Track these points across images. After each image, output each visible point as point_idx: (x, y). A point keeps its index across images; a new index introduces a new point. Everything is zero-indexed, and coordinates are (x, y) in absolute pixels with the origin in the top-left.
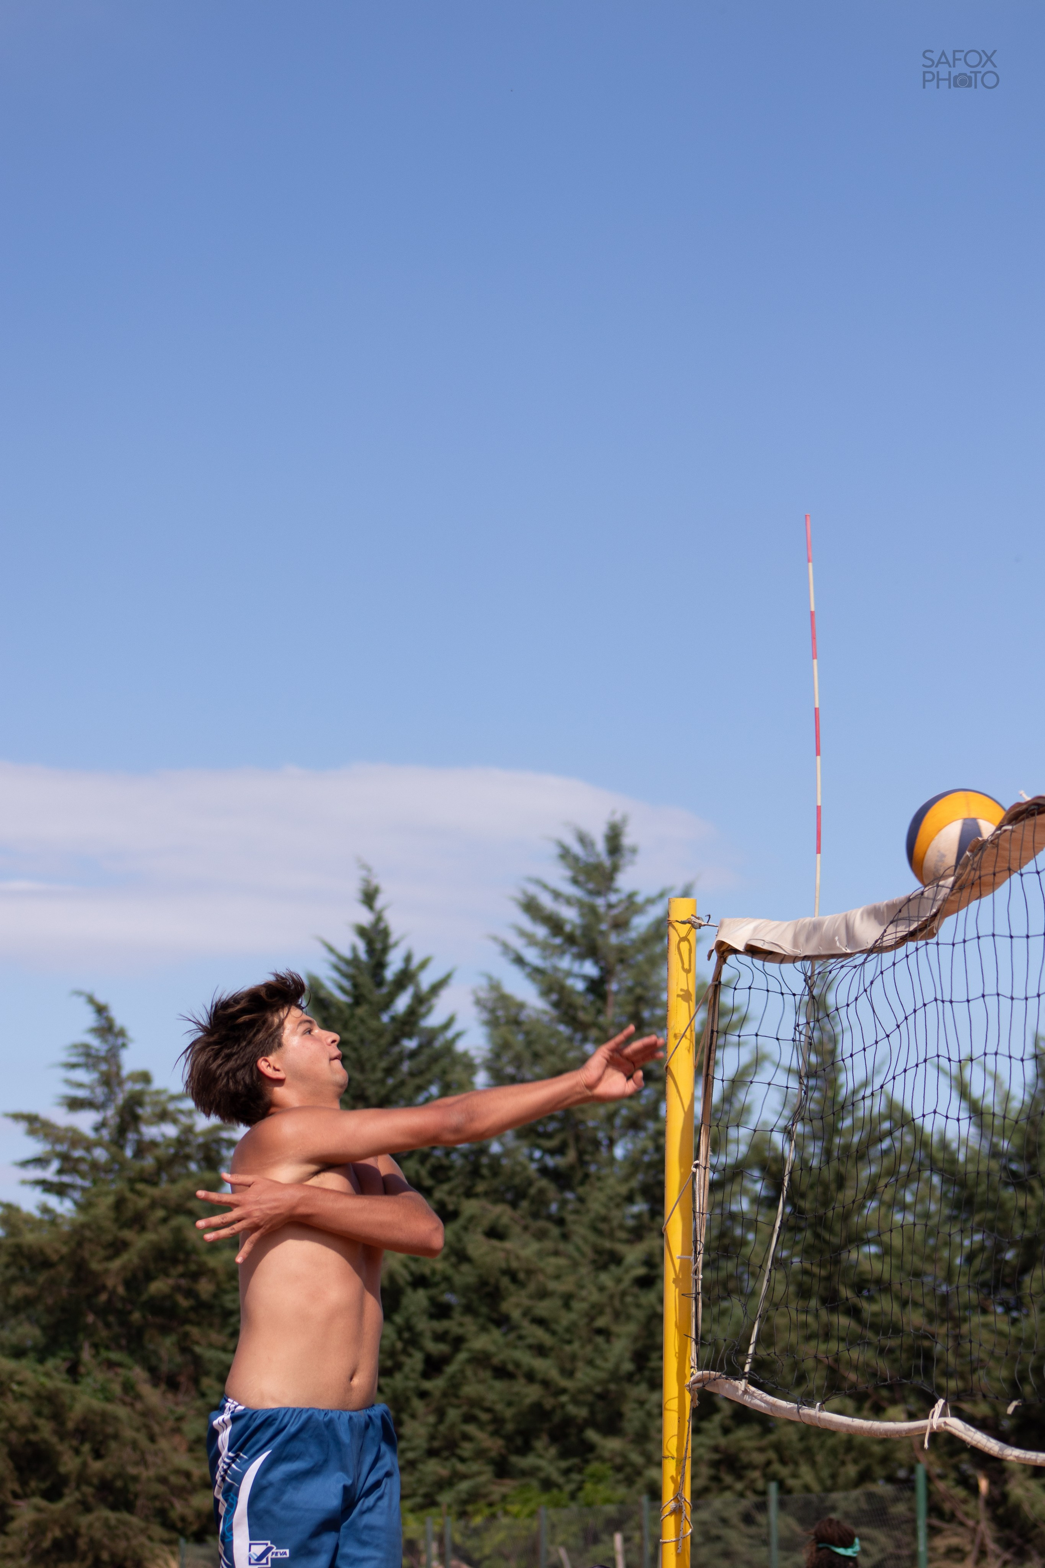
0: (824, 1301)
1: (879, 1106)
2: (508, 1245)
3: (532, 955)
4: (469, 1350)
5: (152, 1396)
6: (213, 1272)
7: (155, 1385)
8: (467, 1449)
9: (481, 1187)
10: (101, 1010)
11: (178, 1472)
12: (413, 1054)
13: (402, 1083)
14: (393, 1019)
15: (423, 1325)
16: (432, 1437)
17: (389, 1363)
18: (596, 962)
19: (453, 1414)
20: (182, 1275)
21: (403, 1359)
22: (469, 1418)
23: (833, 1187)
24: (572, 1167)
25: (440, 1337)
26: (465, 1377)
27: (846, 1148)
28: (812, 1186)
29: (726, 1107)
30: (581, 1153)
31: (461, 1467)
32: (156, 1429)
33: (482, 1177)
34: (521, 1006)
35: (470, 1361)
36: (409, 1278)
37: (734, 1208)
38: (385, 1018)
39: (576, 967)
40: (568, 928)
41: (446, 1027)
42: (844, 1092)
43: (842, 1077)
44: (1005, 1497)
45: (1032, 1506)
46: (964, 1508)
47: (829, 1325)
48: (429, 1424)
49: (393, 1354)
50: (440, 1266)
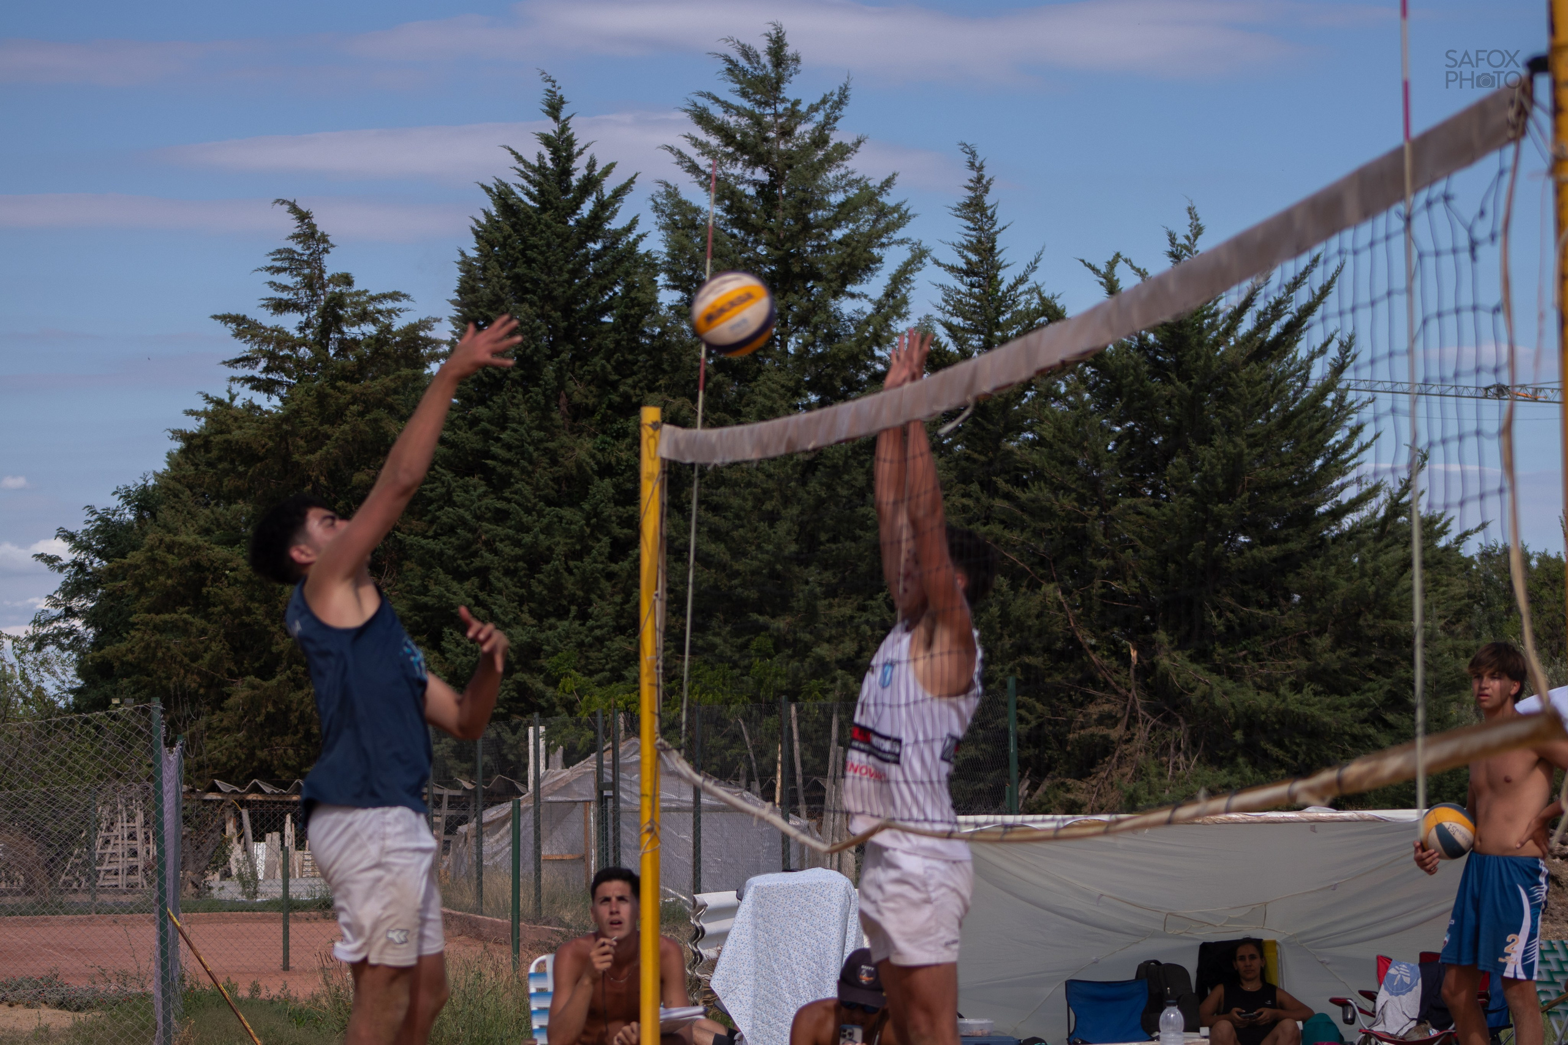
0: (983, 486)
1: (1035, 302)
3: (705, 163)
10: (303, 217)
12: (598, 256)
13: (588, 284)
14: (577, 221)
15: (610, 510)
17: (578, 547)
18: (766, 170)
21: (593, 543)
25: (625, 522)
29: (891, 301)
33: (664, 372)
34: (697, 211)
36: (596, 468)
38: (571, 222)
39: (748, 175)
40: (738, 137)
41: (629, 229)
42: (1003, 287)
43: (1001, 274)
44: (1154, 666)
45: (1178, 676)
46: (1116, 677)
47: (990, 508)
48: (615, 603)
49: (581, 538)
50: (625, 455)
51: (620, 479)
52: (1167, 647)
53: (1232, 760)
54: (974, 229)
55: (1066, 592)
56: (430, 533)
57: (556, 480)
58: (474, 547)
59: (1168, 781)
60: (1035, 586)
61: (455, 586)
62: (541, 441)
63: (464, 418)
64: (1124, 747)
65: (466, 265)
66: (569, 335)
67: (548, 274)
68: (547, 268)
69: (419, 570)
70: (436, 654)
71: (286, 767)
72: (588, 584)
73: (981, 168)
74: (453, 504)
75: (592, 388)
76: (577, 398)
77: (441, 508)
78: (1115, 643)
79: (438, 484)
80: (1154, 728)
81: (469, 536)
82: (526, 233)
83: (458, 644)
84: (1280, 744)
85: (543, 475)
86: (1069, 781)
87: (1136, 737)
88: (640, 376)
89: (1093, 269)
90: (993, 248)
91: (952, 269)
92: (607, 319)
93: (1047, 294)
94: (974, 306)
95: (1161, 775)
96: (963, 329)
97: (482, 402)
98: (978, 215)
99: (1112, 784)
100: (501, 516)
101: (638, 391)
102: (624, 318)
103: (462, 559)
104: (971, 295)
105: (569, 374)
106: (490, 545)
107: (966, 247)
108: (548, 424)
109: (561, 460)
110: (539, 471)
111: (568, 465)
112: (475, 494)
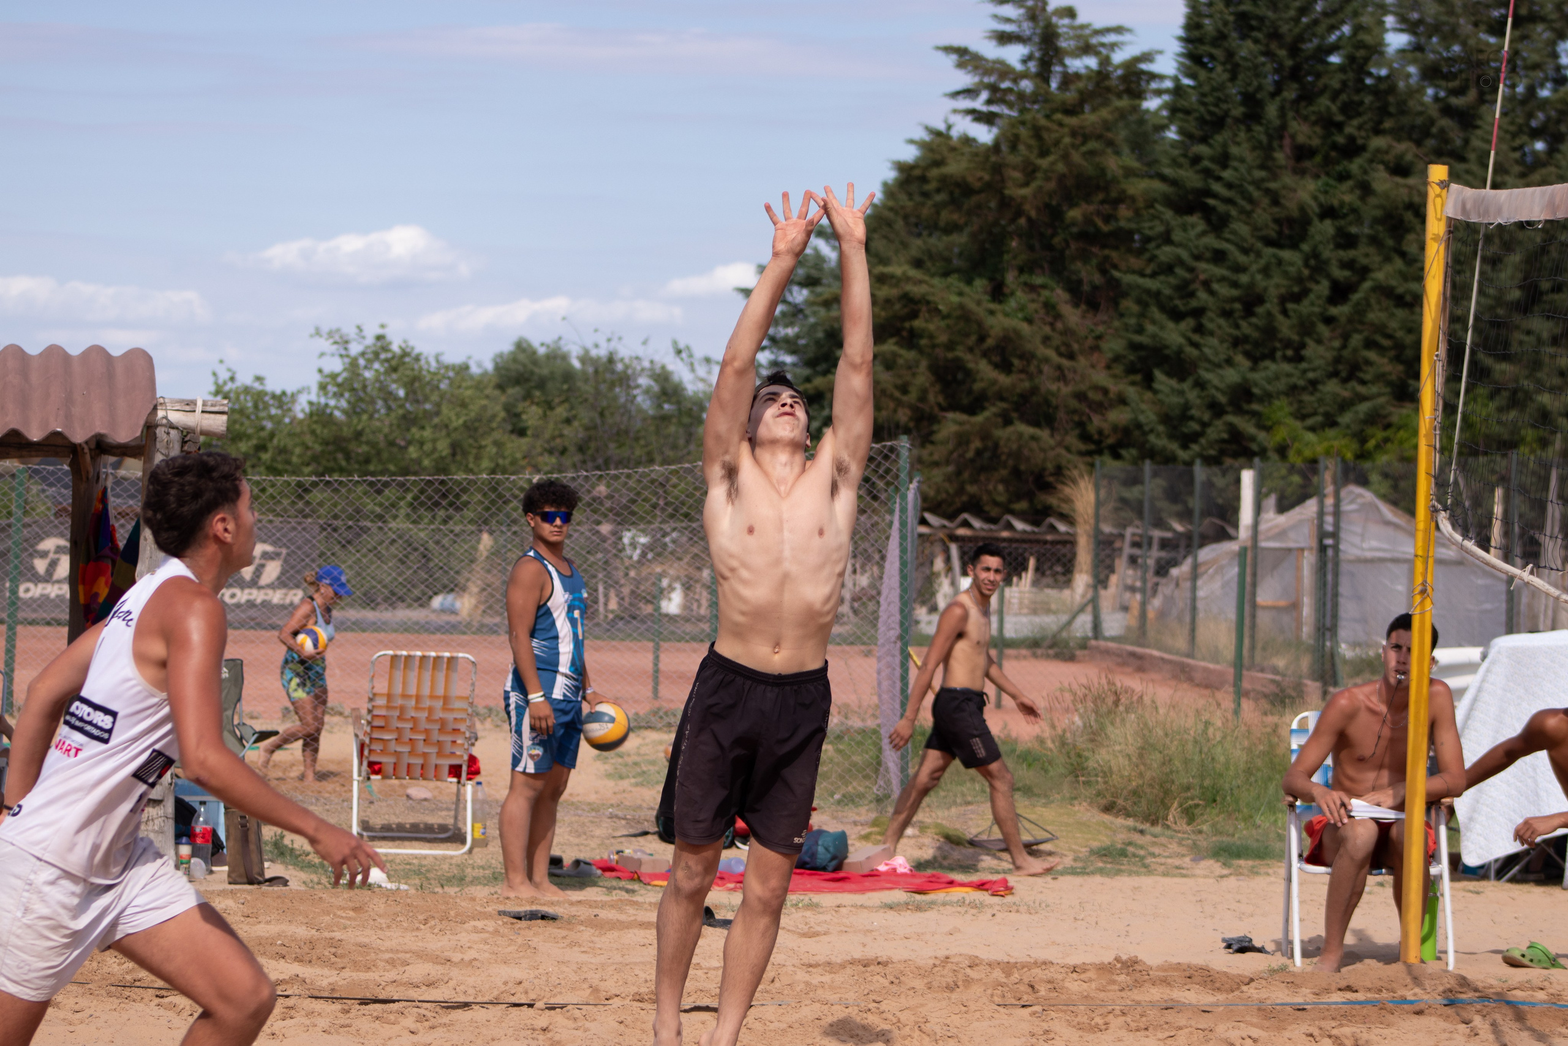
2: (1410, 181)
4: (1373, 280)
5: (1073, 316)
6: (1133, 199)
7: (1076, 305)
8: (1367, 373)
9: (1388, 124)
11: (1096, 388)
13: (1316, 23)
15: (1329, 253)
16: (1337, 360)
17: (1296, 289)
19: (1356, 340)
20: (1103, 202)
21: (1311, 285)
22: (1370, 344)
24: (1470, 106)
25: (1346, 265)
26: (1369, 305)
31: (1362, 390)
32: (1076, 347)
33: (1390, 115)
35: (1374, 289)
36: (1317, 210)
48: (1333, 349)
49: (1300, 280)
50: (1348, 198)
51: (1342, 222)
56: (1148, 271)
57: (1277, 221)
58: (1192, 287)
61: (1171, 325)
62: (1263, 180)
63: (1185, 156)
66: (1295, 74)
67: (1276, 10)
69: (1135, 308)
70: (1148, 395)
71: (996, 504)
72: (1306, 328)
74: (1171, 243)
75: (1317, 129)
76: (1301, 139)
77: (1158, 247)
79: (1157, 222)
81: (1187, 275)
83: (1166, 385)
85: (1263, 215)
88: (1365, 118)
92: (1334, 59)
97: (1204, 140)
100: (1219, 256)
101: (1363, 133)
102: (1351, 59)
103: (1182, 298)
105: (1293, 114)
106: (1206, 284)
108: (1270, 163)
109: (1283, 201)
110: (1259, 211)
111: (1291, 206)
112: (1192, 233)
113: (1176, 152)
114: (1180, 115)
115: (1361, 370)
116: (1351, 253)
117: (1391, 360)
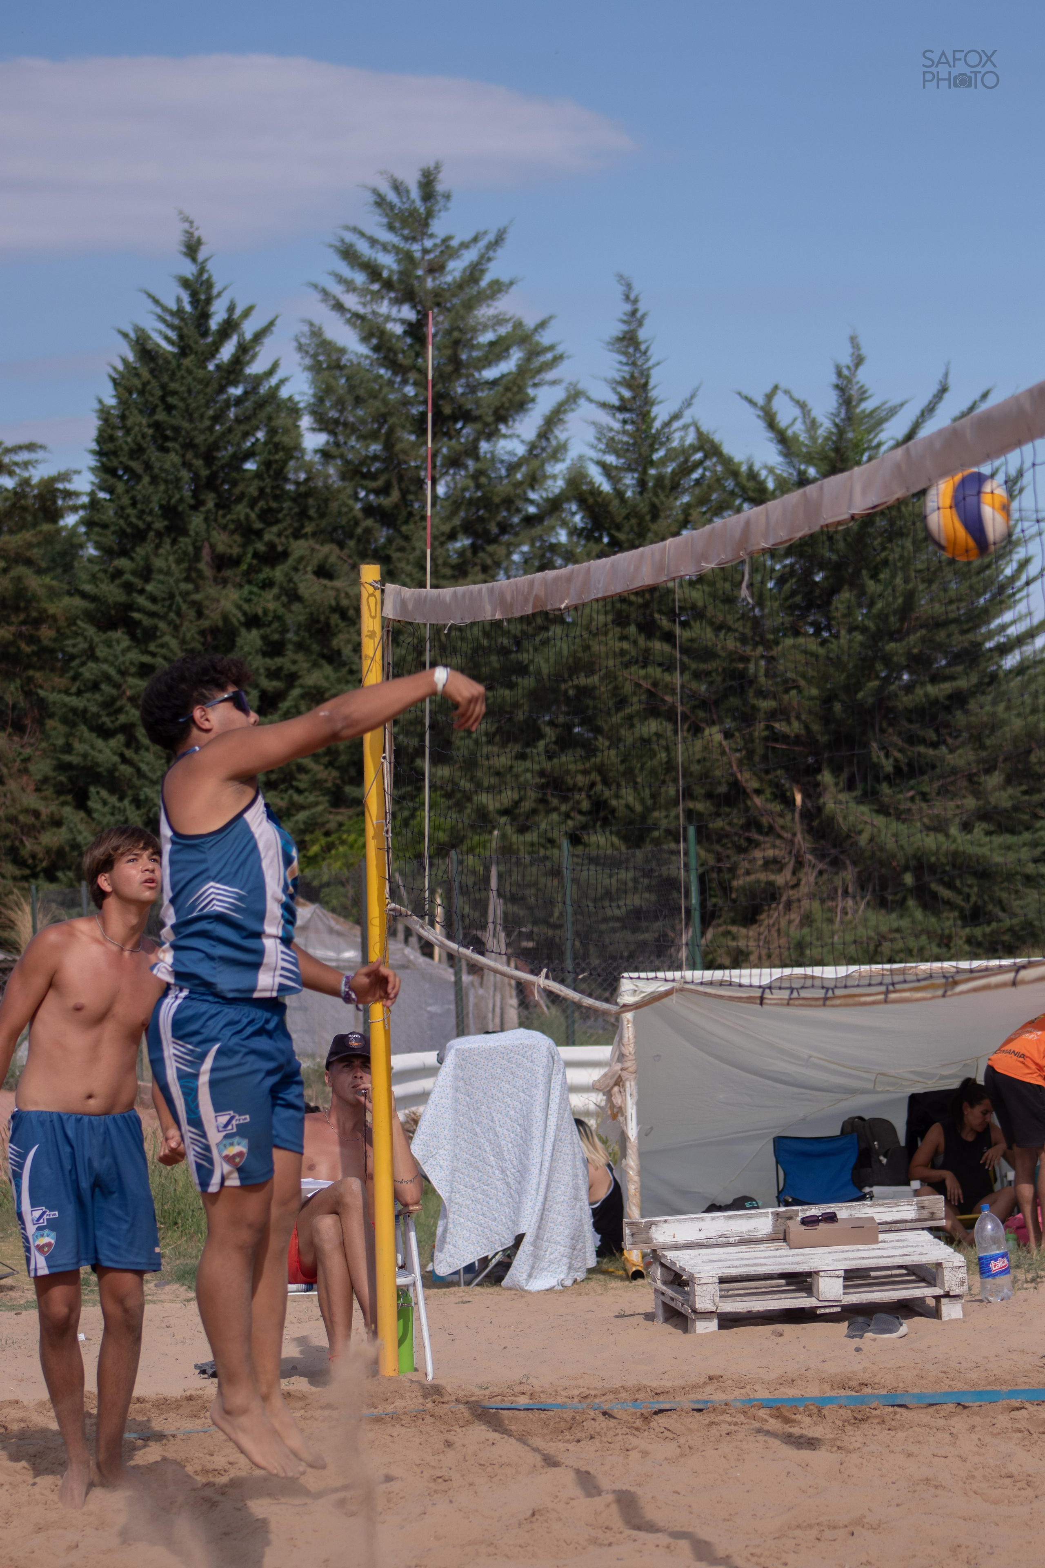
0: (641, 628)
1: (691, 438)
2: (337, 583)
3: (352, 302)
4: (302, 686)
6: (54, 618)
8: (303, 781)
9: (308, 528)
11: (27, 811)
12: (239, 401)
13: (230, 430)
14: (218, 367)
15: (258, 663)
18: (414, 307)
20: (24, 623)
23: (648, 518)
24: (396, 506)
25: (273, 674)
27: (660, 479)
28: (627, 517)
29: (544, 443)
30: (404, 493)
31: (299, 798)
33: (310, 519)
34: (343, 351)
35: (303, 696)
36: (242, 619)
37: (553, 540)
38: (211, 367)
39: (394, 312)
40: (385, 274)
41: (270, 373)
42: (657, 424)
43: (655, 410)
44: (819, 809)
45: (845, 818)
46: (780, 821)
47: (647, 651)
50: (271, 606)
51: (268, 630)
52: (833, 789)
53: (902, 903)
54: (627, 364)
55: (728, 735)
56: (74, 689)
57: (202, 633)
58: (118, 704)
59: (837, 926)
60: (696, 730)
61: (100, 743)
62: (188, 593)
63: (105, 571)
64: (791, 892)
65: (104, 414)
66: (211, 483)
67: (191, 420)
68: (189, 415)
69: (63, 728)
70: (83, 815)
73: (636, 301)
74: (96, 659)
75: (237, 538)
76: (221, 548)
77: (82, 664)
78: (777, 785)
79: (80, 639)
80: (821, 873)
81: (114, 692)
82: (165, 378)
83: (105, 803)
84: (950, 886)
85: (190, 628)
86: (734, 929)
87: (803, 882)
88: (284, 525)
89: (750, 401)
90: (646, 384)
91: (604, 405)
92: (250, 466)
93: (704, 429)
94: (627, 443)
95: (830, 921)
96: (616, 467)
97: (124, 553)
98: (631, 350)
99: (779, 931)
100: (145, 671)
101: (283, 540)
102: (267, 464)
103: (108, 715)
104: (624, 432)
105: (213, 524)
107: (619, 383)
108: (194, 575)
109: (206, 612)
110: (186, 624)
111: (213, 617)
112: (118, 649)
113: (96, 568)
114: (96, 529)
115: (295, 779)
116: (279, 661)
117: (326, 767)
